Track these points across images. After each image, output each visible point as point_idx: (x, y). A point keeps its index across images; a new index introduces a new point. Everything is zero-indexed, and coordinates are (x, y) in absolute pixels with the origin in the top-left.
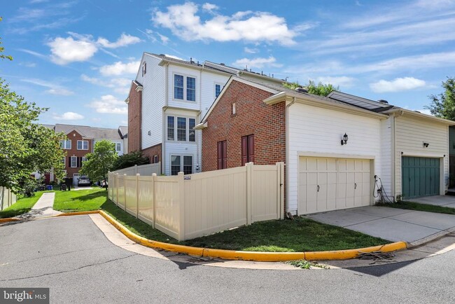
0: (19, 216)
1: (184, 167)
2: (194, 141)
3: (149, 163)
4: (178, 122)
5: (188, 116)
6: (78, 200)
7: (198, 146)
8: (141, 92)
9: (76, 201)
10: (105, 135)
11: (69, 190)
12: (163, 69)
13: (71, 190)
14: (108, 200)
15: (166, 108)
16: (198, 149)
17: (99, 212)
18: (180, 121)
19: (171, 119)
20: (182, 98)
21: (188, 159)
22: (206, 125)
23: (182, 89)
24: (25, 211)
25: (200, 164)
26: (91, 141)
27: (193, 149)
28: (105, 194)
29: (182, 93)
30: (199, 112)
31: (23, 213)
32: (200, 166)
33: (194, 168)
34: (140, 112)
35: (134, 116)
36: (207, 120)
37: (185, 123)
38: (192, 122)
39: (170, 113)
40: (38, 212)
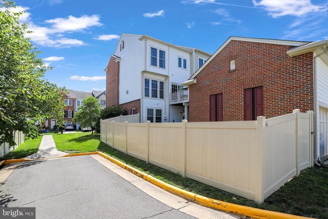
0: (30, 157)
1: (156, 117)
2: (163, 98)
3: (127, 114)
4: (152, 84)
5: (159, 79)
6: (74, 142)
7: (165, 103)
8: (118, 62)
9: (72, 142)
10: (84, 96)
11: (62, 133)
12: (143, 42)
13: (64, 133)
14: (102, 143)
15: (144, 72)
16: (165, 104)
17: (97, 153)
18: (153, 83)
19: (147, 81)
20: (156, 66)
21: (159, 112)
22: (195, 82)
23: (156, 59)
24: (35, 151)
25: (167, 116)
26: (74, 100)
27: (162, 104)
28: (98, 137)
29: (156, 62)
30: (167, 77)
31: (33, 153)
32: (168, 118)
33: (163, 118)
34: (118, 77)
35: (112, 80)
36: (195, 78)
37: (157, 85)
38: (162, 83)
39: (147, 76)
40: (45, 152)
